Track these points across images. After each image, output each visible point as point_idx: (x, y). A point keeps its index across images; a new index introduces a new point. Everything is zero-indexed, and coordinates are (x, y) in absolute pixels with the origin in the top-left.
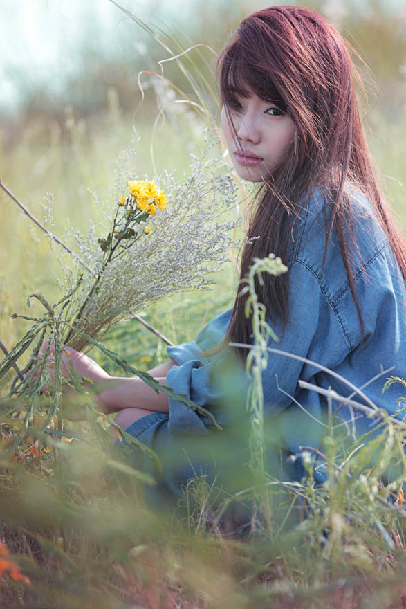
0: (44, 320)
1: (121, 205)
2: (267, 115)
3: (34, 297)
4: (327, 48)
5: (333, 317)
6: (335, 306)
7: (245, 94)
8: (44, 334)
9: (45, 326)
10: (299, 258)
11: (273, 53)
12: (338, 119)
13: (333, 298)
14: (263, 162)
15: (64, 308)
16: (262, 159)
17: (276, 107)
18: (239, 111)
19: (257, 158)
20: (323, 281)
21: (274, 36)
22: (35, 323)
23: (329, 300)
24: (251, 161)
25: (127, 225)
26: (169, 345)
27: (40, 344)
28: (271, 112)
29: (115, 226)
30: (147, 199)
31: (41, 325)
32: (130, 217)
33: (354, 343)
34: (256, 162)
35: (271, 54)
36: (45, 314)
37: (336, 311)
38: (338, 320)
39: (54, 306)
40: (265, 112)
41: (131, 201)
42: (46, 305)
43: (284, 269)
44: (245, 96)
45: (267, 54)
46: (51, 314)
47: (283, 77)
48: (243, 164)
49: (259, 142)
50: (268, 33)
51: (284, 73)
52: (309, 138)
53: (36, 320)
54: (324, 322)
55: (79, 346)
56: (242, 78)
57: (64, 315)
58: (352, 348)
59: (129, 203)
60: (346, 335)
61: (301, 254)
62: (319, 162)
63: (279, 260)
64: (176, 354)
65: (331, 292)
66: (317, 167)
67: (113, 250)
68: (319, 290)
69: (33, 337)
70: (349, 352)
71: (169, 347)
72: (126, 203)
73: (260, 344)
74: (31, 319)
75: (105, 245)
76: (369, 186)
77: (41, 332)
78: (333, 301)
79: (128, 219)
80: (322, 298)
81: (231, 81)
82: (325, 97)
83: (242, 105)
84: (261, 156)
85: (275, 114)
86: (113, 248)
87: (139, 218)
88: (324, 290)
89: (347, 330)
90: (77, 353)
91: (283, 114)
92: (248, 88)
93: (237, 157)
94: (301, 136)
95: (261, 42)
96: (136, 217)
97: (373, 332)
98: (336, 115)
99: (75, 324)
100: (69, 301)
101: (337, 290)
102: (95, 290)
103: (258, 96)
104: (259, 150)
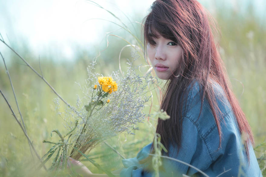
0: (59, 144)
1: (95, 89)
2: (169, 46)
3: (54, 132)
4: (196, 11)
5: (204, 145)
6: (205, 140)
7: (157, 37)
8: (59, 150)
9: (60, 147)
10: (187, 116)
11: (168, 16)
12: (204, 45)
13: (204, 136)
14: (169, 69)
15: (69, 138)
16: (168, 68)
17: (173, 42)
18: (154, 45)
19: (165, 67)
20: (199, 128)
21: (169, 7)
22: (54, 145)
23: (202, 137)
24: (163, 69)
25: (98, 98)
26: (124, 159)
27: (58, 155)
28: (170, 44)
29: (92, 99)
30: (107, 86)
31: (57, 146)
32: (100, 94)
33: (214, 159)
34: (165, 69)
35: (167, 16)
36: (60, 141)
37: (205, 142)
38: (206, 147)
39: (64, 137)
40: (167, 44)
41: (99, 87)
42: (60, 136)
43: (168, 117)
44: (157, 38)
45: (166, 16)
46: (63, 140)
47: (174, 26)
48: (159, 71)
49: (165, 60)
50: (166, 7)
51: (175, 25)
52: (190, 54)
53: (55, 143)
54: (199, 148)
55: (77, 157)
56: (154, 29)
57: (69, 141)
58: (213, 161)
59: (99, 88)
60: (210, 155)
61: (188, 113)
62: (196, 67)
63: (165, 113)
64: (126, 163)
65: (203, 133)
66: (195, 69)
67: (92, 111)
68: (197, 132)
69: (53, 152)
70: (211, 163)
71: (123, 160)
72: (97, 88)
73: (158, 153)
74: (53, 143)
75: (88, 108)
76: (221, 78)
77: (58, 149)
78: (204, 137)
79: (99, 96)
80: (198, 136)
81: (150, 32)
82: (196, 34)
83: (156, 42)
84: (167, 66)
85: (172, 45)
86: (92, 110)
87: (104, 95)
88: (199, 132)
89: (211, 152)
90: (76, 161)
91: (177, 45)
92: (158, 33)
93: (157, 68)
94: (185, 54)
95: (162, 11)
96: (102, 95)
97: (223, 153)
98: (202, 43)
99: (75, 146)
100: (72, 134)
101: (206, 132)
102: (84, 130)
103: (163, 37)
104: (166, 63)
